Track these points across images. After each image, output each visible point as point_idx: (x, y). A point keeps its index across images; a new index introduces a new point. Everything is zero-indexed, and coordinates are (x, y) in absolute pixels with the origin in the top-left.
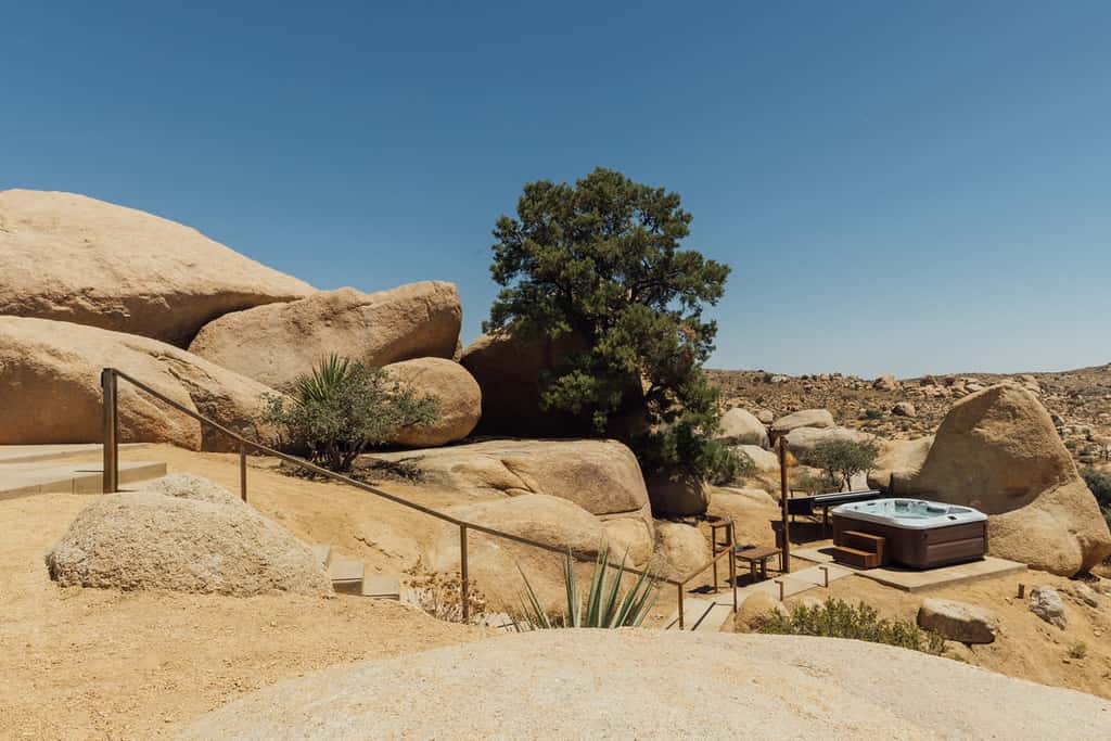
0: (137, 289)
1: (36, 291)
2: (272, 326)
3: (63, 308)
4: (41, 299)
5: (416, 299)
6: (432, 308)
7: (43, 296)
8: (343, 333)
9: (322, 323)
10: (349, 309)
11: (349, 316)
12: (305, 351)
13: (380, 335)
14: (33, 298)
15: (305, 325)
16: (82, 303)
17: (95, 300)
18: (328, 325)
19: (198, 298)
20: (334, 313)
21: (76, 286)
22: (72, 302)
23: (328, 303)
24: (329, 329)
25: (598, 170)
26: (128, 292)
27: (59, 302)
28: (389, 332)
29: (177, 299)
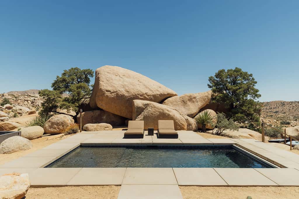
0: (155, 93)
1: (136, 93)
2: (178, 102)
3: (142, 97)
4: (137, 95)
5: (206, 96)
6: (208, 98)
7: (138, 94)
8: (193, 103)
9: (188, 101)
10: (194, 98)
11: (194, 100)
12: (186, 108)
13: (200, 104)
14: (136, 95)
15: (185, 101)
16: (146, 96)
17: (148, 95)
18: (190, 102)
19: (165, 95)
20: (191, 99)
21: (144, 93)
22: (144, 96)
23: (189, 97)
24: (190, 103)
25: (236, 68)
26: (153, 93)
27: (141, 96)
28: (201, 104)
29: (161, 95)
